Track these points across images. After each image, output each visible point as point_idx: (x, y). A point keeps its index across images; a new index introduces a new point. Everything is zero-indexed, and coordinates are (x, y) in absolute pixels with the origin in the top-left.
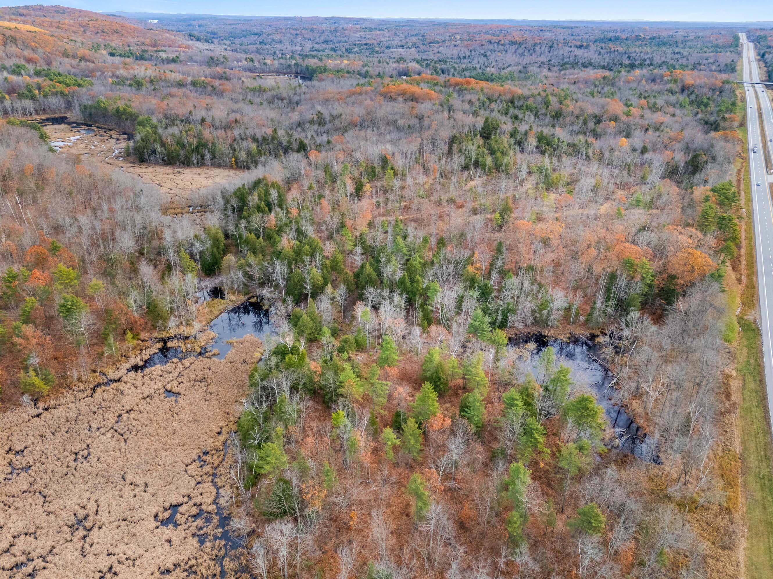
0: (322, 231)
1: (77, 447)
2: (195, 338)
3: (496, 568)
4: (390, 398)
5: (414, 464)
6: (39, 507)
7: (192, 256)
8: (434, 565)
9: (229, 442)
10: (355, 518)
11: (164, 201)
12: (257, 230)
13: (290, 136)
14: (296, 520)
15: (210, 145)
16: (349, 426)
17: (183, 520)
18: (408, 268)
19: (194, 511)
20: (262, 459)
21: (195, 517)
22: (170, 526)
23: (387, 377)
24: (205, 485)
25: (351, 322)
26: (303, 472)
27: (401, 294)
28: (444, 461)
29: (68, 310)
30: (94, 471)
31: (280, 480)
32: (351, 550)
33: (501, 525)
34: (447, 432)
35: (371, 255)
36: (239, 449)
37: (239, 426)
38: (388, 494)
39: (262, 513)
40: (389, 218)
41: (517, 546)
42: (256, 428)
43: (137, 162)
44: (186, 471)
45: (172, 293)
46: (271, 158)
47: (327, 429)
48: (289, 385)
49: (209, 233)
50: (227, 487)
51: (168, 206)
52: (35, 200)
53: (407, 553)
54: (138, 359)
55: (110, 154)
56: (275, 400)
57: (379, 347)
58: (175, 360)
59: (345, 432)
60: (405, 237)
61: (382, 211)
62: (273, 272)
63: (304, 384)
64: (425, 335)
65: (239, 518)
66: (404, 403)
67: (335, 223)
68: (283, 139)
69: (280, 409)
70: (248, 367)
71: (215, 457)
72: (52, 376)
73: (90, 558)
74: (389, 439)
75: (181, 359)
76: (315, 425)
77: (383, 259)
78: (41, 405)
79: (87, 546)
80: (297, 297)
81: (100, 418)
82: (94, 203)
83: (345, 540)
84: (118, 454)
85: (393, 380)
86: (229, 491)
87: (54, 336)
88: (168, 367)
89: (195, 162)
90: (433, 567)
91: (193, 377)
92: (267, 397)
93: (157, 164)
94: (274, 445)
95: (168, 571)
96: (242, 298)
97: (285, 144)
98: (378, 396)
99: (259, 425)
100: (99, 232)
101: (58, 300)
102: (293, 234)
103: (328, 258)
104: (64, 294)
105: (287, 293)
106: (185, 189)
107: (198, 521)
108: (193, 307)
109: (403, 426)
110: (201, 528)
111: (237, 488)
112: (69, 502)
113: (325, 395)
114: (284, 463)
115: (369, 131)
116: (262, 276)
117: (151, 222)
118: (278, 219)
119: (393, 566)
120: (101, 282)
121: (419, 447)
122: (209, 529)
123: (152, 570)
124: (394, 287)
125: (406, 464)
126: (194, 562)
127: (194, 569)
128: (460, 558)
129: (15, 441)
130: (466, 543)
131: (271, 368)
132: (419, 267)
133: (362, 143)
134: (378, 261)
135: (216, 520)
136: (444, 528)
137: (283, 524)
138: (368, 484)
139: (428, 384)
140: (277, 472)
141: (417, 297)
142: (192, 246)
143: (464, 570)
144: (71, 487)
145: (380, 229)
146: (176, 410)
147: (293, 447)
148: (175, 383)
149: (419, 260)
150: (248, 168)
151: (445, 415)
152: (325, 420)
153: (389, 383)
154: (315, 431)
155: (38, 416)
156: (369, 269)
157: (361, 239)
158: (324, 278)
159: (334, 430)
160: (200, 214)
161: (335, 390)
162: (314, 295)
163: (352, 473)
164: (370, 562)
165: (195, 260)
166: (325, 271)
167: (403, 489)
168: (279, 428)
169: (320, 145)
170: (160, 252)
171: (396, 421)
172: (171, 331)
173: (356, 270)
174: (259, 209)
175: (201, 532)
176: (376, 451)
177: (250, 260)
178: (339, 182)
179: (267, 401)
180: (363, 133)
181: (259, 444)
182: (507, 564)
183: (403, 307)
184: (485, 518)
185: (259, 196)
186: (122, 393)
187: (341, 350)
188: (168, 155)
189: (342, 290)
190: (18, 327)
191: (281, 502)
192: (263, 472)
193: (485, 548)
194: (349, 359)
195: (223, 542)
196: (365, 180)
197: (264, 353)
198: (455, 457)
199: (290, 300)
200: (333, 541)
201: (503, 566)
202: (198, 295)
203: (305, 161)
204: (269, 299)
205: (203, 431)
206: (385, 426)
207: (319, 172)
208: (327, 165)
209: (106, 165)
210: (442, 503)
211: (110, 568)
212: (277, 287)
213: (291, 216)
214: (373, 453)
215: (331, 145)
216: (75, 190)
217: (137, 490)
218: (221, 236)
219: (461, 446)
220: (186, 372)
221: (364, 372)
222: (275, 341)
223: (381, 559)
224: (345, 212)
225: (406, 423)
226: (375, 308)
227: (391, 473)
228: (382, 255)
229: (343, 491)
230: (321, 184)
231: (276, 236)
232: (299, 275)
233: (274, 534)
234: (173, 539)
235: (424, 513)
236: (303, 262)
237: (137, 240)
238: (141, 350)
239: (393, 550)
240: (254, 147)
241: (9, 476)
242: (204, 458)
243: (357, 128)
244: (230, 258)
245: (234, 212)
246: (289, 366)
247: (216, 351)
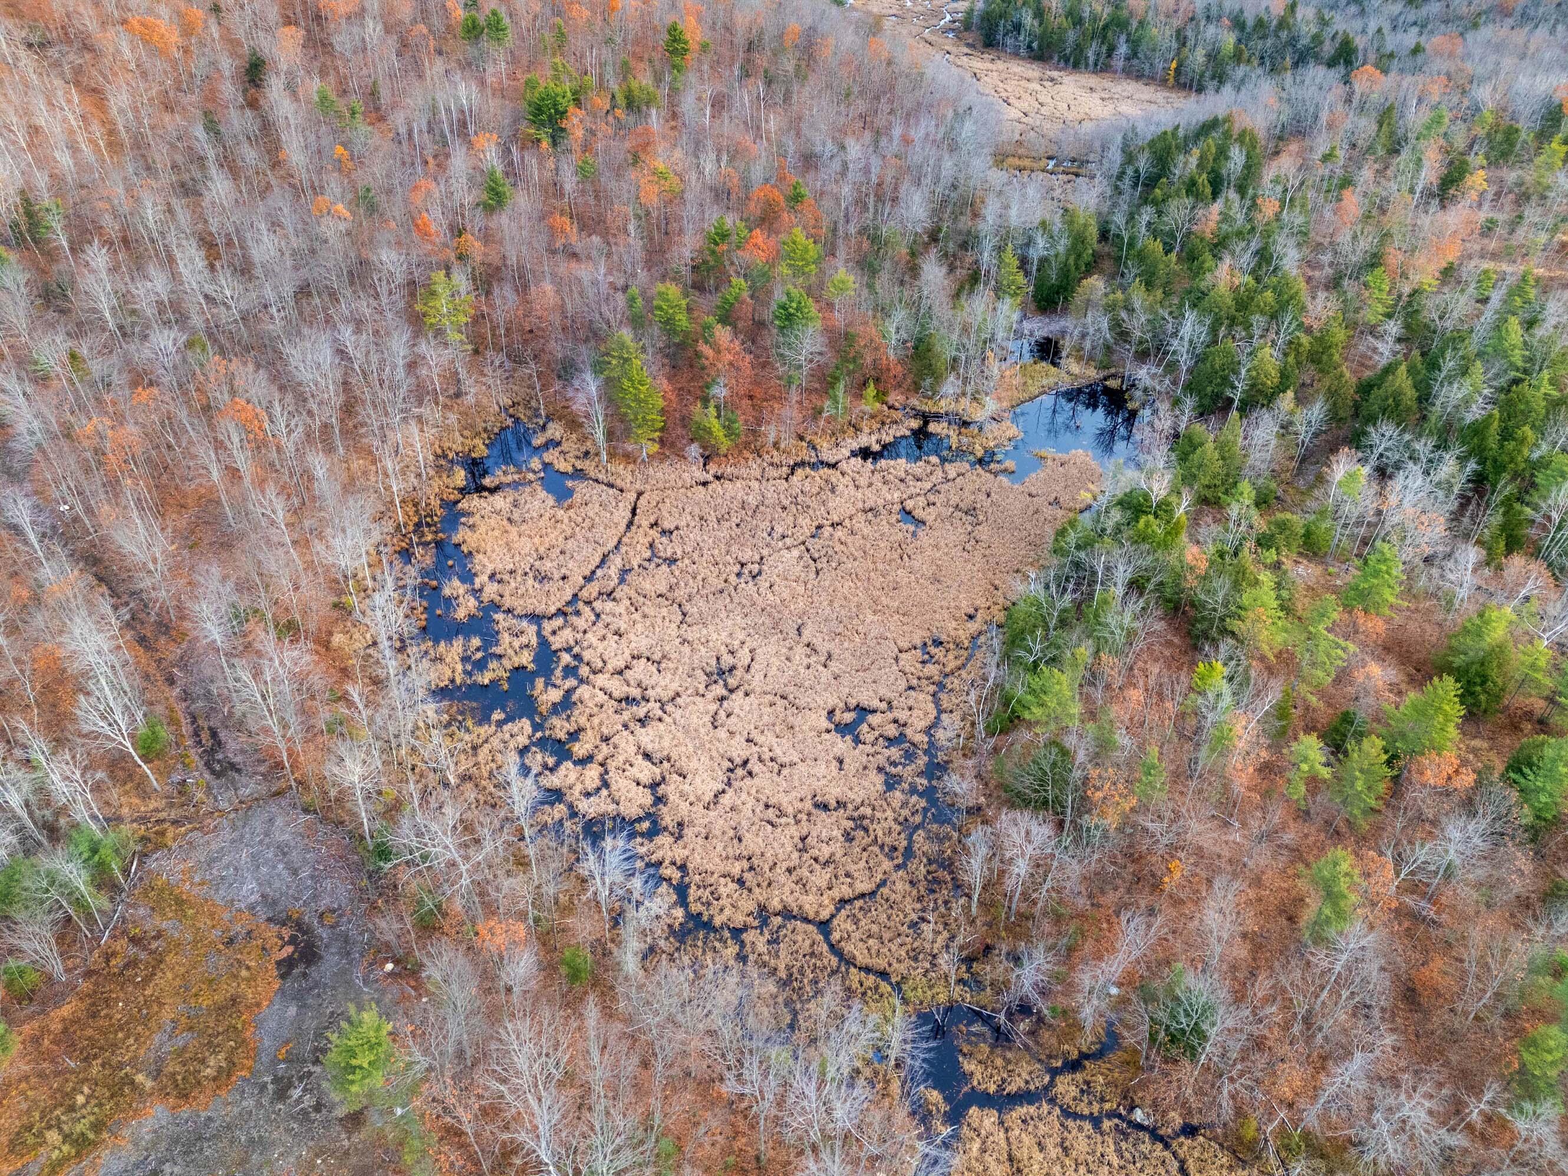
0: (1319, 266)
1: (747, 555)
2: (981, 429)
3: (1458, 1112)
4: (1342, 677)
5: (1344, 829)
6: (674, 626)
7: (1024, 263)
8: (1313, 1036)
9: (982, 639)
10: (1177, 875)
11: (1004, 138)
12: (1172, 235)
13: (1323, 23)
14: (1060, 825)
15: (1134, 24)
16: (1227, 700)
17: (870, 737)
18: (1510, 403)
19: (892, 731)
20: (1033, 692)
21: (891, 741)
22: (848, 738)
23: (1351, 632)
24: (922, 697)
25: (1311, 487)
26: (1102, 749)
27: (1462, 460)
28: (1421, 853)
29: (789, 317)
30: (759, 601)
31: (1054, 743)
32: (1149, 926)
33: (1507, 1039)
34: (1456, 799)
35: (1421, 347)
36: (997, 658)
37: (1009, 617)
38: (1262, 862)
39: (1003, 786)
40: (1505, 267)
41: (1532, 1098)
42: (1039, 632)
43: (979, 46)
44: (897, 659)
45: (965, 330)
46: (1259, 71)
47: (1177, 688)
48: (1129, 576)
49: (1071, 223)
50: (957, 716)
51: (1010, 149)
52: (787, 98)
53: (1262, 986)
54: (874, 438)
55: (934, 22)
56: (1091, 595)
57: (1358, 562)
58: (934, 459)
59: (1214, 708)
60: (1530, 324)
61: (1493, 245)
62: (1175, 334)
63: (1161, 583)
64: (1487, 572)
65: (962, 776)
66: (1371, 700)
67: (1355, 252)
68: (1305, 29)
69: (1097, 616)
70: (1060, 513)
71: (951, 656)
72: (739, 426)
73: (722, 733)
74: (1305, 759)
75: (944, 460)
76: (1156, 670)
77: (1449, 364)
78: (713, 468)
79: (722, 714)
80: (1206, 401)
81: (790, 520)
82: (880, 121)
83: (1143, 904)
84: (801, 589)
85: (1364, 645)
86: (959, 723)
87: (757, 357)
88: (918, 468)
89: (1092, 59)
90: (1309, 1040)
91: (954, 500)
92: (1078, 584)
93: (1016, 55)
94: (1063, 678)
95: (825, 807)
96: (1092, 374)
97: (1304, 41)
98: (1313, 664)
99: (1046, 628)
100: (874, 179)
101: (779, 296)
102: (1247, 259)
103: (1309, 330)
104: (790, 286)
105: (1189, 388)
106: (1052, 118)
107: (893, 749)
108: (995, 368)
109: (1350, 745)
110: (894, 764)
111: (973, 724)
112: (715, 636)
113: (1197, 620)
114: (1071, 717)
115: (1542, 32)
116: (1148, 336)
117: (969, 178)
118: (1225, 218)
119: (1223, 994)
120: (852, 278)
121: (1373, 803)
122: (908, 772)
123: (803, 794)
124: (1452, 438)
125: (1328, 823)
126: (868, 811)
127: (866, 822)
128: (1377, 1053)
129: (665, 514)
130: (1405, 1032)
131: (1103, 530)
132: (1540, 406)
133: (1508, 62)
134: (1434, 366)
135: (922, 761)
136: (1365, 981)
137: (1034, 822)
138: (1226, 824)
139: (1449, 681)
140: (1053, 726)
141: (1506, 476)
142: (1030, 242)
143: (1380, 1078)
144: (723, 615)
145: (1471, 290)
146: (910, 550)
147: (1098, 694)
148: (921, 501)
149: (1546, 388)
150: (1200, 90)
151: (1464, 763)
152: (1179, 669)
153: (1352, 647)
154: (1152, 681)
155: (705, 484)
156: (1402, 381)
157: (1410, 304)
158: (1284, 375)
159: (1192, 695)
160: (1065, 178)
161: (1222, 619)
162: (1247, 407)
163: (1200, 791)
164: (1180, 965)
165: (1027, 274)
166: (1291, 359)
167: (1301, 867)
168: (1082, 649)
169: (1391, 56)
170: (968, 242)
171: (1336, 730)
172: (943, 403)
173: (1368, 374)
174: (1191, 187)
175: (893, 770)
176: (1266, 769)
177: (1134, 297)
178: (1405, 154)
179: (1074, 591)
180: (1519, 36)
181: (1036, 665)
182: (1488, 1119)
183: (1456, 490)
184: (1475, 1007)
185: (1202, 158)
186: (833, 490)
187: (1264, 542)
188: (1042, 38)
189: (1317, 411)
190: (708, 327)
191: (1043, 783)
192: (1027, 716)
193: (1447, 1064)
194: (1277, 566)
195: (923, 803)
196: (1477, 160)
197: (1100, 497)
198: (1452, 855)
199: (1189, 403)
200: (1118, 894)
201: (1475, 1116)
202: (1011, 345)
203: (1340, 90)
204: (1145, 390)
205: (945, 604)
206: (1308, 730)
207: (1363, 122)
208: (1390, 109)
209: (922, 44)
210: (1381, 932)
211: (745, 762)
212: (1172, 367)
213: (1259, 217)
214: (1260, 770)
215: (1420, 59)
216: (856, 90)
217: (814, 658)
218: (1093, 232)
219: (1477, 840)
220: (946, 487)
221: (1302, 604)
222: (1130, 479)
223: (1204, 971)
224: (1394, 231)
225: (1359, 742)
226: (1383, 474)
227: (1284, 826)
228: (1449, 354)
229: (1169, 814)
230: (1358, 152)
231: (1208, 256)
232: (1228, 353)
233: (1013, 831)
234: (847, 761)
235: (1331, 932)
236: (1248, 326)
237: (934, 210)
238: (883, 423)
239: (1234, 968)
240: (1229, 40)
241: (646, 564)
242: (933, 650)
243: (1510, 21)
244: (1096, 285)
245: (1135, 185)
246: (1143, 538)
247: (1010, 464)
